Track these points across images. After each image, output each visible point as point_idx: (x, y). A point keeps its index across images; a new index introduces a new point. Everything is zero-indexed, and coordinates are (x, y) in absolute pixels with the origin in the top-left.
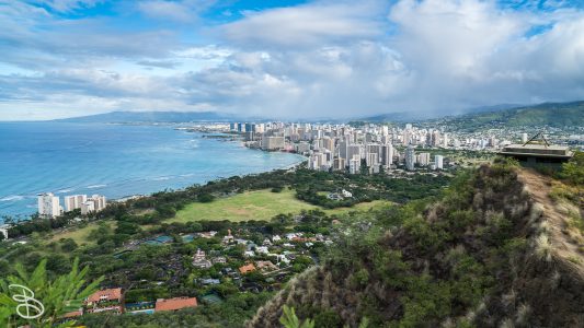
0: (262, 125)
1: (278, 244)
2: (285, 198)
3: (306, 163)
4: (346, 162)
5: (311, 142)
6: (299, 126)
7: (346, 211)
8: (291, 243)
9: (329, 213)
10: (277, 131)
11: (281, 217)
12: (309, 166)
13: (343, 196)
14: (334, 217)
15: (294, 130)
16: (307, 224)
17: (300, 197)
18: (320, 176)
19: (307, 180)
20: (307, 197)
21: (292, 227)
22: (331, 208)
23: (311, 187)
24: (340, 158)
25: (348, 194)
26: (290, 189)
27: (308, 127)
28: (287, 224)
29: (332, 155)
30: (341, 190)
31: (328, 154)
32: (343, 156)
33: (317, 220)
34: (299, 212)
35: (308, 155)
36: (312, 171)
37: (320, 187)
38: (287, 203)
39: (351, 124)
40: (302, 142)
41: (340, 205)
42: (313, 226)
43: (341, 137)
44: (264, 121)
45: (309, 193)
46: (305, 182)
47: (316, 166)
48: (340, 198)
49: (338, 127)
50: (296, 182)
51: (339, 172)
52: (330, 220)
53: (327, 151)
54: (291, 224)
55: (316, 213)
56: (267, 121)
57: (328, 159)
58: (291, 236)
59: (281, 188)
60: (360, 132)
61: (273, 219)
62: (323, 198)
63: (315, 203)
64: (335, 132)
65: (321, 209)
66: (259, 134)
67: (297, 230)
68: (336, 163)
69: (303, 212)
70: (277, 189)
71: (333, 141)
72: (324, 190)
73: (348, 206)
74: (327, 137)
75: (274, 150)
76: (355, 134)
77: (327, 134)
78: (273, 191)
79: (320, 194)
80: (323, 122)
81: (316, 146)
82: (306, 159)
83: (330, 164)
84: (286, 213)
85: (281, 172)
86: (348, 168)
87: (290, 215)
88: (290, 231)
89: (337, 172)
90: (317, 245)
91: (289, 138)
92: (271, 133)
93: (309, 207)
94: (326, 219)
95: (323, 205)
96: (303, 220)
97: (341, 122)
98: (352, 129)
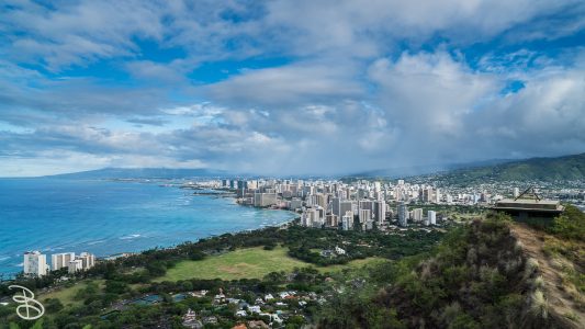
0: (255, 182)
1: (271, 303)
2: (276, 255)
3: (298, 220)
4: (338, 218)
5: (304, 199)
6: (291, 183)
7: (339, 268)
8: (284, 301)
9: (322, 270)
10: (270, 187)
11: (273, 275)
12: (302, 223)
13: (336, 253)
14: (327, 275)
15: (286, 187)
16: (300, 282)
17: (292, 255)
18: (313, 233)
19: (299, 237)
20: (300, 255)
21: (284, 286)
22: (324, 265)
23: (304, 244)
24: (333, 215)
25: (342, 251)
26: (282, 246)
27: (300, 184)
28: (280, 283)
29: (325, 211)
30: (333, 248)
31: (321, 211)
32: (336, 212)
33: (310, 278)
34: (291, 270)
35: (300, 212)
36: (305, 227)
37: (313, 244)
38: (280, 261)
39: (344, 180)
40: (294, 200)
41: (333, 263)
42: (307, 284)
43: (333, 194)
44: (256, 178)
45: (301, 251)
46: (297, 239)
47: (308, 223)
48: (332, 255)
49: (330, 184)
50: (289, 238)
51: (332, 229)
52: (323, 278)
53: (320, 208)
54: (283, 283)
55: (309, 270)
56: (260, 177)
57: (321, 216)
58: (284, 295)
59: (274, 246)
60: (352, 188)
61: (266, 277)
62: (317, 255)
63: (307, 260)
64: (328, 188)
65: (314, 267)
66: (251, 191)
67: (290, 288)
68: (329, 220)
69: (296, 270)
70: (269, 246)
71: (326, 197)
72: (316, 247)
73: (341, 263)
74: (319, 194)
75: (267, 207)
76: (348, 190)
77: (320, 190)
78: (266, 249)
79: (313, 251)
80: (315, 179)
81: (309, 202)
82: (298, 215)
83: (323, 221)
84: (279, 271)
85: (273, 229)
86: (341, 224)
87: (283, 273)
88: (282, 290)
89: (330, 229)
90: (310, 304)
91: (280, 194)
92: (263, 190)
93: (302, 265)
94: (320, 276)
95: (316, 263)
96: (296, 278)
97: (333, 178)
98: (345, 185)
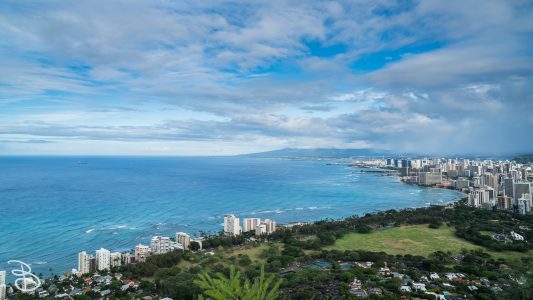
0: (419, 161)
1: (436, 282)
2: (443, 234)
3: (466, 200)
4: (513, 201)
5: (471, 178)
6: (456, 162)
7: (516, 256)
8: (451, 283)
9: (496, 256)
10: (434, 166)
11: (438, 254)
12: (469, 203)
13: (511, 238)
14: (503, 261)
15: (452, 166)
16: (469, 265)
17: (460, 235)
18: (483, 214)
19: (467, 217)
20: (468, 236)
21: (451, 267)
22: (498, 250)
23: (472, 225)
24: (505, 196)
25: (519, 237)
26: (448, 225)
27: (466, 164)
28: (446, 263)
29: (495, 193)
30: (508, 232)
31: (491, 192)
32: (510, 194)
33: (480, 262)
34: (459, 251)
35: (468, 192)
36: (473, 208)
37: (483, 226)
38: (446, 240)
39: (518, 160)
40: (460, 179)
41: (508, 248)
42: (476, 268)
43: (506, 174)
44: (420, 157)
45: (469, 232)
46: (464, 219)
47: (477, 203)
48: (507, 240)
49: (502, 164)
50: (455, 218)
51: (506, 212)
52: (497, 264)
53: (490, 188)
54: (450, 263)
55: (479, 253)
56: (424, 157)
57: (491, 197)
58: (451, 276)
59: (439, 225)
60: (529, 169)
61: (431, 255)
62: (487, 238)
63: (476, 243)
64: (499, 168)
65: (485, 250)
66: (415, 170)
67: (457, 270)
68: (501, 201)
69: (464, 252)
70: (434, 225)
71: (496, 177)
72: (487, 230)
73: (519, 250)
74: (489, 174)
75: (432, 186)
76: (523, 171)
77: (489, 170)
78: (431, 227)
79: (483, 233)
80: (483, 159)
81: (477, 182)
82: (465, 195)
83: (494, 202)
84: (445, 250)
85: (439, 208)
86: (516, 207)
87: (449, 253)
88: (449, 270)
89: (503, 212)
90: (481, 290)
91: (445, 173)
92: (427, 169)
93: (470, 247)
94: (492, 261)
95: (487, 246)
96: (464, 260)
97: (504, 158)
98: (519, 166)
